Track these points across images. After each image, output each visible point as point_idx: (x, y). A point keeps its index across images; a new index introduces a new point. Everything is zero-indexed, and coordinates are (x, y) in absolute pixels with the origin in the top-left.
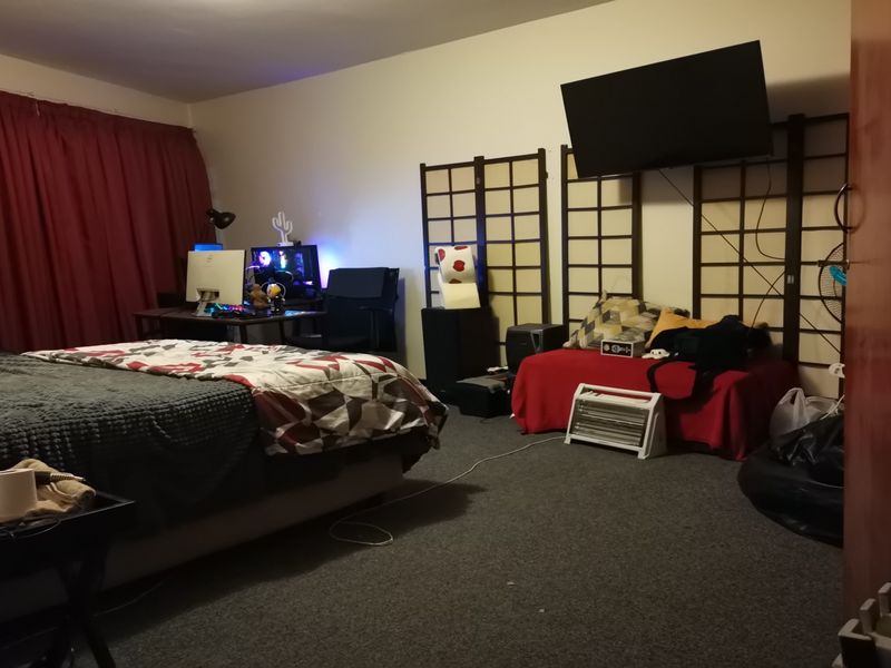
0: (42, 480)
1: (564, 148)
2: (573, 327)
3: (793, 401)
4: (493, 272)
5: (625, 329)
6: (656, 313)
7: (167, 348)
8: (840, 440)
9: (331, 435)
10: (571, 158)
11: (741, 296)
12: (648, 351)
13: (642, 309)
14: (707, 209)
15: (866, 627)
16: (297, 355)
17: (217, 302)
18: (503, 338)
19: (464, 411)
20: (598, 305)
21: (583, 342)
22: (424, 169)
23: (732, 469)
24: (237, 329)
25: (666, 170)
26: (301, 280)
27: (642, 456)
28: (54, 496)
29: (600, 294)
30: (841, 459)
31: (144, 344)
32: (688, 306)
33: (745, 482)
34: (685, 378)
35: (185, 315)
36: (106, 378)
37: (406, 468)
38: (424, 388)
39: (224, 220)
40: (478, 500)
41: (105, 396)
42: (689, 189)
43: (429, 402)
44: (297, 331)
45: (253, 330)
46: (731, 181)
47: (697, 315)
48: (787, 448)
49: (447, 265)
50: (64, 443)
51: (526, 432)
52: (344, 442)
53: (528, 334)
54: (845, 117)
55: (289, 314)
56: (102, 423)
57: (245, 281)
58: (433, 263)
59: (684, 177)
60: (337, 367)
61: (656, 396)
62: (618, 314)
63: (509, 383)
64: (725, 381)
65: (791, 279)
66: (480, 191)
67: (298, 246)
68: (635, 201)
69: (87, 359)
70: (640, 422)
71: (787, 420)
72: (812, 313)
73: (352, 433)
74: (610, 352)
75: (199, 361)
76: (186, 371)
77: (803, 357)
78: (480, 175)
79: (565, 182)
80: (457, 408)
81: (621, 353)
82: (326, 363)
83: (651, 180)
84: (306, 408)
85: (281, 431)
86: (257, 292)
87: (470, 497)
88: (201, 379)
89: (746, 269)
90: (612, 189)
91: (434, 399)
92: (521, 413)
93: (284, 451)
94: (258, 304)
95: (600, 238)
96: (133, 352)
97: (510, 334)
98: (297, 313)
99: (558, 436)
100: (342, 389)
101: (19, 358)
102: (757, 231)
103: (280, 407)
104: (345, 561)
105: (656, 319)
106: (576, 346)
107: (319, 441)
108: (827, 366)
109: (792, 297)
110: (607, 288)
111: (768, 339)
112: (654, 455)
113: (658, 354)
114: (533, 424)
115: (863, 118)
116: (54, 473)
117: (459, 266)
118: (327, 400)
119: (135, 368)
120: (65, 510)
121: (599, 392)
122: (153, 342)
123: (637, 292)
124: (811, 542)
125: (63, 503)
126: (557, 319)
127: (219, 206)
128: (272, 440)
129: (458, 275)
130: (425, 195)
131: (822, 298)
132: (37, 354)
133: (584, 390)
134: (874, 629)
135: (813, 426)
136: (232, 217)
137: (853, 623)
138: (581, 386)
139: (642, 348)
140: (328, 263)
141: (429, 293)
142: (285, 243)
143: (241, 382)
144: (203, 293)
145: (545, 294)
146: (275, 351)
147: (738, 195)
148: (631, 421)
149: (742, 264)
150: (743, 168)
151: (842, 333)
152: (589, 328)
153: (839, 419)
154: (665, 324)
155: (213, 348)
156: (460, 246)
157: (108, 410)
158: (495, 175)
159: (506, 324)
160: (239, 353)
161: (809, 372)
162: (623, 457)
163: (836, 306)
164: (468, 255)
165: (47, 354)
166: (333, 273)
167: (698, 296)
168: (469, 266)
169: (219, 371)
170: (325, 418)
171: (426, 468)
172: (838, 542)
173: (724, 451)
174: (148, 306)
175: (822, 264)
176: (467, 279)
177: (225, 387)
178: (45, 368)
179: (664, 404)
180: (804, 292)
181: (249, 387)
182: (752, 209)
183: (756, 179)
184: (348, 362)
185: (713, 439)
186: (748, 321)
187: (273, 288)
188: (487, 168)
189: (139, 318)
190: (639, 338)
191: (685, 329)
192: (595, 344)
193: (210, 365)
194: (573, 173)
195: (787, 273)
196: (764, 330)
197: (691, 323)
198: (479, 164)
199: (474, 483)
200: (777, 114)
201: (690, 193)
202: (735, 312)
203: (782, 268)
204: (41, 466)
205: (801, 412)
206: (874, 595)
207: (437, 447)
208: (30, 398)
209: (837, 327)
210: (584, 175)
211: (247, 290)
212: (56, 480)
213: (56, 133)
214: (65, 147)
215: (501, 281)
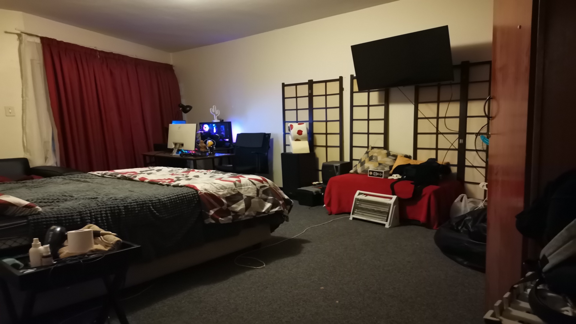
0: (97, 234)
1: (352, 76)
2: (355, 163)
3: (461, 200)
4: (316, 136)
5: (380, 164)
6: (395, 156)
7: (158, 171)
8: (484, 220)
9: (236, 214)
10: (355, 81)
11: (437, 149)
12: (391, 175)
13: (388, 154)
14: (421, 107)
15: (497, 315)
16: (220, 175)
17: (182, 149)
18: (320, 168)
19: (301, 203)
20: (367, 153)
21: (359, 170)
22: (284, 85)
23: (431, 233)
24: (192, 162)
25: (401, 88)
26: (223, 138)
27: (387, 226)
28: (102, 243)
29: (368, 147)
30: (485, 230)
31: (147, 169)
32: (411, 153)
33: (438, 240)
34: (409, 189)
35: (167, 155)
36: (128, 185)
37: (273, 230)
38: (281, 192)
39: (186, 109)
40: (307, 247)
41: (128, 194)
42: (412, 97)
43: (284, 199)
44: (220, 163)
45: (200, 162)
46: (432, 93)
47: (415, 158)
48: (458, 224)
49: (294, 132)
50: (107, 216)
51: (331, 214)
52: (243, 218)
53: (333, 166)
54: (489, 63)
55: (217, 155)
56: (126, 207)
57: (196, 139)
58: (287, 131)
59: (410, 91)
60: (240, 181)
61: (394, 197)
62: (376, 157)
63: (323, 190)
64: (429, 190)
65: (461, 141)
66: (311, 96)
67: (222, 122)
68: (386, 102)
69: (119, 176)
70: (386, 210)
71: (458, 210)
72: (471, 158)
73: (247, 213)
74: (372, 175)
75: (173, 177)
76: (167, 182)
77: (466, 179)
78: (311, 88)
79: (352, 92)
80: (297, 202)
81: (378, 176)
82: (234, 179)
83: (394, 92)
84: (224, 201)
85: (212, 212)
86: (202, 144)
87: (303, 245)
88: (174, 186)
89: (440, 136)
90: (375, 96)
91: (286, 197)
92: (329, 205)
93: (213, 222)
94: (202, 150)
95: (368, 120)
96: (142, 172)
97: (324, 166)
98: (221, 155)
99: (346, 216)
100: (242, 192)
101: (87, 174)
102: (445, 118)
103: (212, 201)
104: (242, 276)
105: (395, 160)
106: (356, 172)
107: (230, 217)
108: (478, 184)
109: (462, 150)
110: (372, 144)
111: (450, 170)
112: (393, 226)
113: (396, 177)
114: (334, 210)
115: (499, 64)
116: (102, 231)
117: (300, 132)
118: (235, 197)
119: (142, 180)
120: (107, 250)
121: (367, 195)
122: (151, 168)
123: (386, 146)
124: (470, 270)
125: (106, 246)
126: (347, 159)
127: (184, 102)
128: (207, 216)
129: (299, 137)
130: (284, 98)
131: (477, 151)
132: (95, 173)
133: (360, 194)
134: (501, 315)
135: (471, 213)
136: (191, 108)
137: (491, 312)
138: (358, 192)
139: (388, 174)
140: (236, 130)
141: (285, 145)
142: (216, 121)
143: (193, 188)
144: (176, 144)
145: (341, 147)
146: (210, 173)
147: (436, 100)
148: (383, 209)
149: (437, 133)
150: (439, 87)
151: (486, 168)
152: (362, 163)
153: (484, 210)
154: (400, 162)
155: (180, 171)
156: (300, 123)
157: (129, 200)
158: (318, 89)
159: (322, 161)
160: (193, 173)
161: (470, 186)
162: (378, 226)
163: (483, 155)
164: (304, 128)
165: (100, 173)
166: (239, 135)
167: (416, 148)
168: (305, 133)
169: (183, 182)
170: (234, 206)
171: (282, 231)
172: (483, 270)
173: (427, 225)
174: (149, 150)
175: (477, 134)
176: (304, 139)
177: (185, 190)
178: (99, 180)
179: (399, 202)
180: (468, 147)
181: (197, 190)
182: (443, 107)
183: (445, 92)
184: (245, 179)
185: (422, 218)
186: (440, 161)
187: (210, 142)
188: (315, 85)
189: (145, 156)
190: (387, 169)
191: (409, 165)
192: (365, 171)
193: (179, 179)
194: (356, 88)
195: (459, 138)
196: (448, 166)
197: (412, 162)
198: (311, 83)
199: (305, 238)
200: (456, 61)
201: (413, 98)
202: (434, 157)
203: (457, 136)
204: (96, 228)
205: (465, 206)
206: (501, 298)
207: (287, 221)
208: (92, 194)
209: (484, 164)
210: (361, 90)
211: (197, 143)
212: (103, 235)
213: (107, 66)
214: (111, 73)
215: (320, 140)
